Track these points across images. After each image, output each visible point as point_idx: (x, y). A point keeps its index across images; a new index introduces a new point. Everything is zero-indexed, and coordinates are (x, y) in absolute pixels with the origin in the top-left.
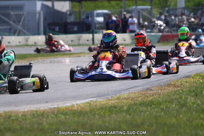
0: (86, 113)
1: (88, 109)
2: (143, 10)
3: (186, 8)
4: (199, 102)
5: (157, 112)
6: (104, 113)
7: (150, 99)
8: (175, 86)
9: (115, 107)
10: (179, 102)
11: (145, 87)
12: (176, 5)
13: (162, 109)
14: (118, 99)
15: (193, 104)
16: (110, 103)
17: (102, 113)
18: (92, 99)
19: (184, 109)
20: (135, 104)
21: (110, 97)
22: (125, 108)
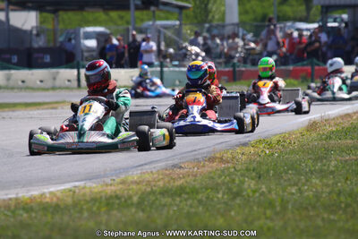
0: (67, 208)
1: (69, 201)
2: (166, 27)
3: (241, 24)
4: (264, 189)
5: (191, 206)
6: (99, 208)
7: (179, 183)
8: (222, 160)
9: (117, 197)
10: (230, 189)
11: (170, 163)
12: (223, 19)
13: (200, 202)
14: (123, 182)
15: (254, 192)
16: (110, 190)
17: (95, 209)
18: (77, 184)
19: (238, 201)
20: (153, 192)
21: (108, 180)
22: (135, 199)
